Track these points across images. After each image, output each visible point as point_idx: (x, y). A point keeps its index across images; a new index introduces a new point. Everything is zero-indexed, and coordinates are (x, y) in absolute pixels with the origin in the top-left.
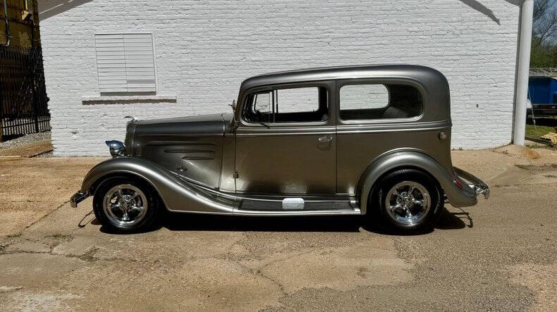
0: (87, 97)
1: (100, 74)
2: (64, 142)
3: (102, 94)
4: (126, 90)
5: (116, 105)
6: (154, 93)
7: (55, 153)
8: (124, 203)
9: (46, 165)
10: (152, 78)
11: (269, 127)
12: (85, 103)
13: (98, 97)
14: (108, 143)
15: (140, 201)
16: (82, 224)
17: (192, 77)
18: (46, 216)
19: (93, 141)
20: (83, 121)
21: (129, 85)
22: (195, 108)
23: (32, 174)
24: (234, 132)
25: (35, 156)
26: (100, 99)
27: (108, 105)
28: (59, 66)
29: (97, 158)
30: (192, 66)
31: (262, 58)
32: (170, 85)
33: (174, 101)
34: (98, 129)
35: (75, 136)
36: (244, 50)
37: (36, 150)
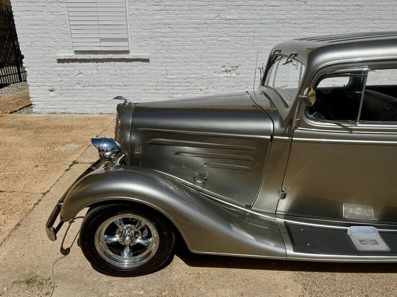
0: (62, 56)
1: (73, 32)
2: (43, 99)
3: (76, 52)
4: (99, 49)
5: (91, 63)
6: (127, 52)
7: (34, 110)
8: (124, 236)
9: (25, 126)
10: (125, 36)
11: (351, 130)
12: (60, 61)
13: (72, 55)
14: (94, 141)
15: (146, 231)
16: (65, 247)
17: (165, 35)
18: (18, 225)
19: (71, 99)
20: (59, 79)
21: (103, 44)
22: (167, 68)
23: (9, 139)
24: (291, 134)
25: (16, 111)
26: (74, 58)
27: (83, 64)
28: (30, 22)
29: (75, 116)
30: (165, 25)
31: (236, 17)
32: (143, 43)
33: (147, 60)
34: (74, 88)
35: (52, 94)
36: (218, 8)
37: (17, 104)
